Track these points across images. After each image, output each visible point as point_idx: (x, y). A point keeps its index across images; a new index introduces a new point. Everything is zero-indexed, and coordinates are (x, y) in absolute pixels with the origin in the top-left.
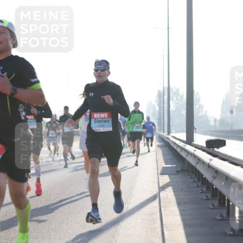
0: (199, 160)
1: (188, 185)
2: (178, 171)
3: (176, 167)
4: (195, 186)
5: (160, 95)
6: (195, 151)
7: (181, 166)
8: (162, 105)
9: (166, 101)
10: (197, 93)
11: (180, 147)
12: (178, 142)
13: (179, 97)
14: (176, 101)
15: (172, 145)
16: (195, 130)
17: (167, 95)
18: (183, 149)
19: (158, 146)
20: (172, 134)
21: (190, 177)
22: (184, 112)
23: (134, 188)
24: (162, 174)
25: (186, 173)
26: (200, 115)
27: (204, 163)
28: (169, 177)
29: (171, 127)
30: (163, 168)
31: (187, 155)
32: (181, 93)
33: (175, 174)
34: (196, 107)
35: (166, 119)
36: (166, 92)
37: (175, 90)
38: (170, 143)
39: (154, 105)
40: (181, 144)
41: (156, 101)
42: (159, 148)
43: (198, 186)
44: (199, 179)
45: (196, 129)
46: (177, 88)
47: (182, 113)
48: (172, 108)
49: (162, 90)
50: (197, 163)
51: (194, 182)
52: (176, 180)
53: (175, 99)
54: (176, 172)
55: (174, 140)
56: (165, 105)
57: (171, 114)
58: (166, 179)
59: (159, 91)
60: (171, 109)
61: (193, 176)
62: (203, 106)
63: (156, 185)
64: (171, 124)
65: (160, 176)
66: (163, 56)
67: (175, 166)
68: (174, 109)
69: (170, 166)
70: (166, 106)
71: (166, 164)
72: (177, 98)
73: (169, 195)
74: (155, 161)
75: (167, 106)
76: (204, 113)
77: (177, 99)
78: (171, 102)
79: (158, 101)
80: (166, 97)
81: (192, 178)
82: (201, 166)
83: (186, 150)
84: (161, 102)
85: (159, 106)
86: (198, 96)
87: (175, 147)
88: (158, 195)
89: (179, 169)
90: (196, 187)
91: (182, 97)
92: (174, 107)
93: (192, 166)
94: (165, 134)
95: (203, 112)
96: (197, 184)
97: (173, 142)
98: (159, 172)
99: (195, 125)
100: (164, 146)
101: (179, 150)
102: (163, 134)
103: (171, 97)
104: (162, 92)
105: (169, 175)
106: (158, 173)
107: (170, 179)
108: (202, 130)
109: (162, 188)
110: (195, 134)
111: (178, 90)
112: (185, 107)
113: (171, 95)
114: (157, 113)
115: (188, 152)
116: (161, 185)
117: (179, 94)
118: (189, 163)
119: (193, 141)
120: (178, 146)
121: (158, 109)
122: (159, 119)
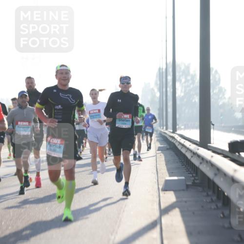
0: (218, 171)
1: (202, 207)
2: (188, 186)
3: (185, 180)
4: (213, 207)
5: (162, 75)
6: (212, 157)
7: (193, 179)
8: (164, 90)
9: (170, 83)
10: (216, 72)
11: (191, 151)
12: (187, 144)
13: (189, 78)
14: (185, 82)
15: (179, 147)
16: (212, 126)
17: (171, 74)
18: (195, 154)
19: (159, 149)
20: (178, 132)
21: (205, 194)
22: (196, 99)
23: (124, 211)
24: (165, 189)
25: (200, 189)
26: (221, 103)
27: (225, 175)
28: (175, 194)
29: (178, 122)
30: (167, 181)
31: (201, 163)
32: (191, 72)
33: (183, 190)
34: (213, 92)
35: (170, 110)
36: (170, 70)
37: (183, 67)
38: (177, 144)
39: (153, 89)
40: (193, 147)
41: (156, 84)
42: (160, 152)
43: (218, 208)
44: (218, 198)
45: (214, 125)
46: (186, 65)
47: (193, 101)
48: (179, 93)
49: (164, 67)
50: (216, 175)
51: (212, 201)
52: (184, 199)
53: (183, 80)
54: (184, 187)
55: (182, 141)
56: (168, 89)
57: (178, 102)
58: (170, 197)
59: (160, 69)
60: (177, 95)
61: (210, 193)
62: (225, 90)
63: (156, 207)
64: (178, 116)
65: (162, 194)
66: (166, 18)
67: (183, 178)
68: (182, 94)
69: (176, 178)
70: (170, 90)
71: (170, 176)
72: (186, 78)
73: (175, 221)
74: (155, 171)
75: (172, 90)
76: (226, 101)
77: (187, 81)
78: (178, 85)
79: (158, 83)
80: (170, 78)
81: (208, 195)
82: (222, 179)
83: (199, 156)
84: (163, 85)
85: (160, 90)
86: (217, 76)
87: (183, 151)
88: (158, 221)
89: (190, 183)
90: (215, 209)
91: (193, 77)
92: (181, 91)
93: (209, 179)
94: (169, 132)
95: (225, 98)
96: (217, 206)
97: (180, 143)
98: (161, 187)
99: (213, 119)
100: (167, 149)
101: (189, 155)
102: (166, 132)
103: (177, 78)
104: (164, 70)
105: (175, 191)
106: (159, 188)
107: (177, 197)
108: (223, 125)
109: (164, 211)
110: (212, 130)
111: (188, 68)
112: (198, 91)
113: (177, 74)
114: (157, 100)
115: (203, 159)
116: (163, 207)
117: (189, 72)
118: (204, 175)
119: (210, 143)
120: (188, 149)
121: (158, 94)
122: (160, 110)
